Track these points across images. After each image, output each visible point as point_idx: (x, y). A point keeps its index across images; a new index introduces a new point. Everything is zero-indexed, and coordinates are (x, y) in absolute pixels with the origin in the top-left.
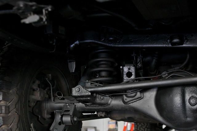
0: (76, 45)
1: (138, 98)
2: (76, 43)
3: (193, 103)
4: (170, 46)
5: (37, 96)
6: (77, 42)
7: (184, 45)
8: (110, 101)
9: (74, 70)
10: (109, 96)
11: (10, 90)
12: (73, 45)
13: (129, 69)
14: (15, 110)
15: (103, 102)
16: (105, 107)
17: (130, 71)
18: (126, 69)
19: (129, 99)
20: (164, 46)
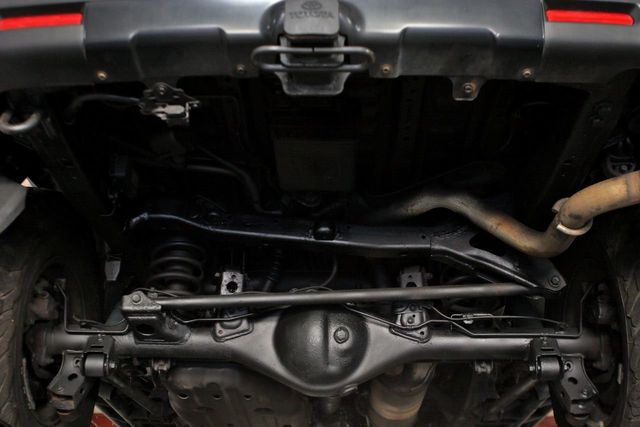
0: (143, 220)
1: (242, 331)
2: (142, 216)
3: (341, 337)
4: (313, 239)
5: (44, 307)
6: (145, 216)
7: (334, 241)
8: (187, 335)
9: (116, 276)
10: (188, 324)
11: (10, 271)
12: (138, 218)
13: (234, 276)
14: (10, 312)
15: (175, 333)
16: (176, 347)
17: (235, 280)
18: (226, 277)
19: (225, 332)
20: (303, 238)
